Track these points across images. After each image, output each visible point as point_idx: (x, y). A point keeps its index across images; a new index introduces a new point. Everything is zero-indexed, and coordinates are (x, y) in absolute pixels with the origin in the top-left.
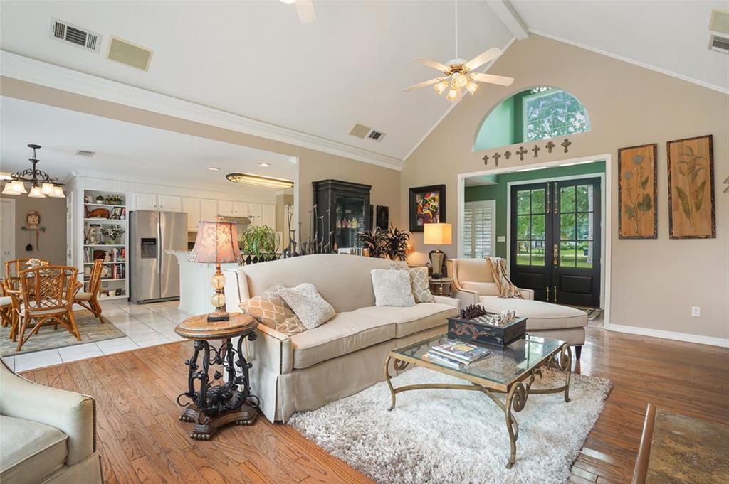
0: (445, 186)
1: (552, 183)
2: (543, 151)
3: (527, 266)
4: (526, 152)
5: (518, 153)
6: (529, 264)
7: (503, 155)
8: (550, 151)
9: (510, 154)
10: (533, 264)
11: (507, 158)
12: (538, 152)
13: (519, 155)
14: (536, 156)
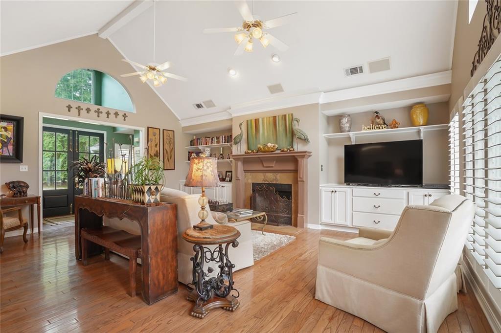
0: (23, 118)
1: (74, 131)
2: (112, 116)
3: (54, 190)
4: (101, 112)
5: (96, 111)
6: (54, 189)
7: (84, 109)
8: (116, 117)
9: (90, 110)
10: (57, 189)
11: (88, 112)
12: (109, 115)
13: (97, 113)
14: (108, 117)
